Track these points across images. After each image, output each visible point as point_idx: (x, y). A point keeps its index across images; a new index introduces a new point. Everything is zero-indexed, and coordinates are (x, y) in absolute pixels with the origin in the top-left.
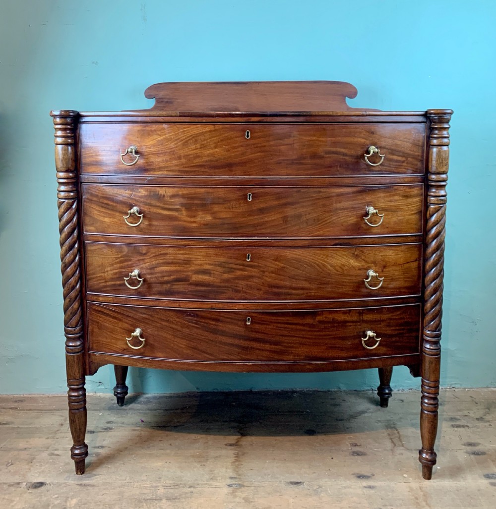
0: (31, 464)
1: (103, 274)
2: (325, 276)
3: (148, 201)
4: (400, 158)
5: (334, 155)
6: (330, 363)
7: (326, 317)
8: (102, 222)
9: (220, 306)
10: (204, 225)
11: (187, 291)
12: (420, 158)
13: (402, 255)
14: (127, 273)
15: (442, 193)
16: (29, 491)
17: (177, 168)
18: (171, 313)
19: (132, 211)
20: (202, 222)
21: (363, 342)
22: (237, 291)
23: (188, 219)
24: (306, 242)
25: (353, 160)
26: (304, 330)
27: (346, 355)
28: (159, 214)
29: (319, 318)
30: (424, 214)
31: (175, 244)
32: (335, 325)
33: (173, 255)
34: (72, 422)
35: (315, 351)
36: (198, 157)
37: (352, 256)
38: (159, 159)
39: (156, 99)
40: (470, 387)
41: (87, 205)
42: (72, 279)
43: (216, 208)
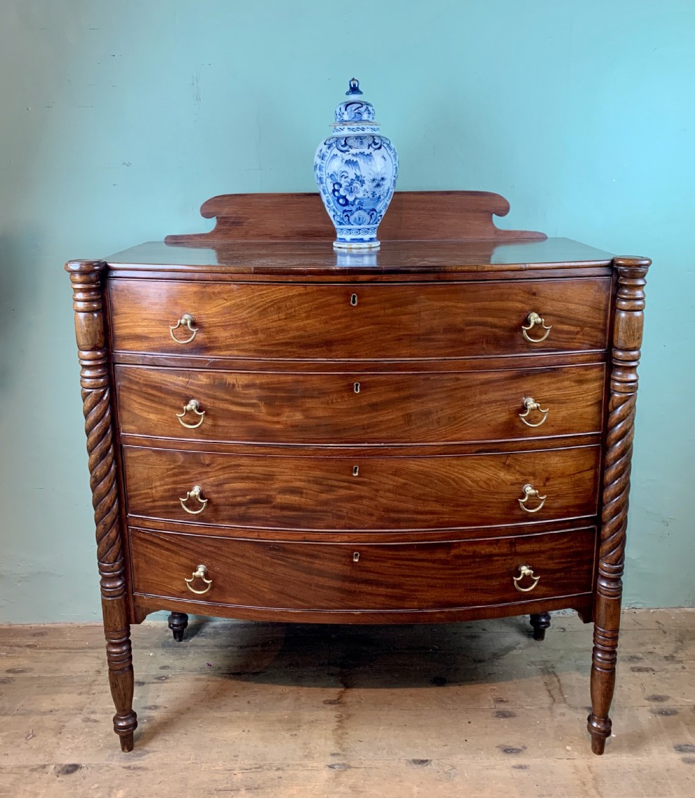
0: (59, 736)
1: (149, 491)
2: (463, 495)
3: (211, 393)
4: (572, 328)
5: (477, 327)
6: (469, 610)
7: (464, 550)
8: (147, 420)
9: (316, 537)
10: (292, 426)
11: (269, 516)
12: (601, 326)
13: (572, 463)
14: (183, 490)
15: (632, 377)
16: (59, 779)
17: (252, 346)
18: (247, 546)
19: (188, 407)
20: (289, 422)
21: (515, 583)
22: (340, 517)
23: (270, 418)
24: (438, 449)
25: (506, 334)
26: (434, 569)
27: (490, 599)
28: (227, 410)
29: (454, 552)
30: (605, 404)
31: (250, 452)
32: (477, 560)
33: (249, 468)
34: (114, 686)
35: (449, 595)
36: (283, 331)
37: (503, 467)
38: (227, 334)
39: (217, 218)
40: (656, 607)
41: (123, 396)
42: (107, 498)
43: (309, 403)
